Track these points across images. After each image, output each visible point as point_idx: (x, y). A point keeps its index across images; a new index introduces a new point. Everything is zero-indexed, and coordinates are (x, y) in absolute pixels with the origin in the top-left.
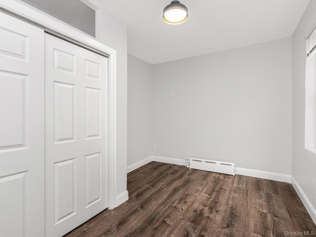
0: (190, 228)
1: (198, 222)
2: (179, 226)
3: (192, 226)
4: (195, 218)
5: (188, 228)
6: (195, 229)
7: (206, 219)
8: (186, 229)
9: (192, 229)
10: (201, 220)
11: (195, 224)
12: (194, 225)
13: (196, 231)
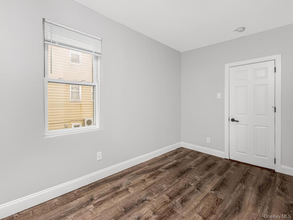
0: (178, 207)
1: (169, 211)
2: (189, 211)
3: (176, 208)
4: (170, 215)
5: (180, 207)
6: (174, 205)
7: (158, 213)
8: (182, 207)
9: (177, 206)
10: (164, 212)
11: (172, 209)
12: (174, 208)
13: (174, 203)
